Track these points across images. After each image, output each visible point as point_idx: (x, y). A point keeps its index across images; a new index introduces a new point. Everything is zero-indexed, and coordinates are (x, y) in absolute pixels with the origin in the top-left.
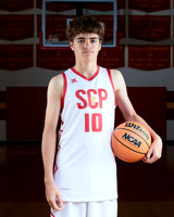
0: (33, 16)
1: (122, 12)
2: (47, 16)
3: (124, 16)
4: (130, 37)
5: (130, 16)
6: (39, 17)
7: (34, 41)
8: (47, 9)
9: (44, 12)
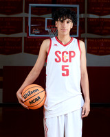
0: (22, 18)
1: (82, 16)
2: (32, 18)
3: (84, 19)
4: (88, 32)
5: (88, 19)
6: (27, 19)
7: (23, 35)
8: (32, 13)
9: (30, 16)
